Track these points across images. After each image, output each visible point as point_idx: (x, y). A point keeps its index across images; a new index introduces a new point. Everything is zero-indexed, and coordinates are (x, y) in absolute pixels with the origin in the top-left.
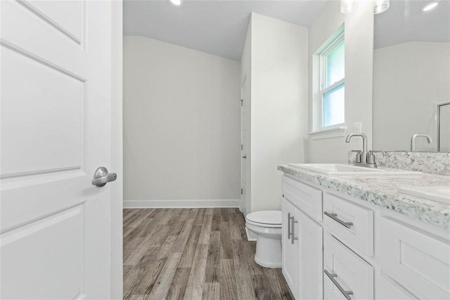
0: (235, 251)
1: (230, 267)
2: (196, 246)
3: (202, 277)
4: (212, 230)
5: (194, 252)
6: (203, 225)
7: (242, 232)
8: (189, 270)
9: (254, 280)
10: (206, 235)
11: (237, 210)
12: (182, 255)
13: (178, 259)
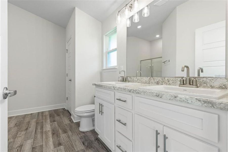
0: (68, 129)
1: (67, 137)
2: (43, 133)
3: (52, 147)
4: (51, 122)
5: (42, 136)
6: (44, 121)
7: (70, 119)
8: (42, 146)
9: (81, 138)
10: (47, 126)
11: (64, 109)
12: (34, 140)
13: (32, 143)
